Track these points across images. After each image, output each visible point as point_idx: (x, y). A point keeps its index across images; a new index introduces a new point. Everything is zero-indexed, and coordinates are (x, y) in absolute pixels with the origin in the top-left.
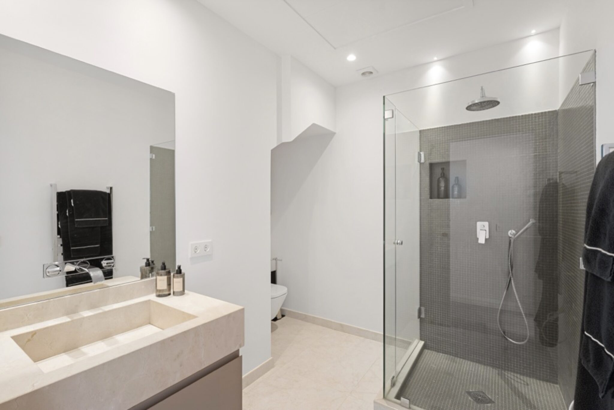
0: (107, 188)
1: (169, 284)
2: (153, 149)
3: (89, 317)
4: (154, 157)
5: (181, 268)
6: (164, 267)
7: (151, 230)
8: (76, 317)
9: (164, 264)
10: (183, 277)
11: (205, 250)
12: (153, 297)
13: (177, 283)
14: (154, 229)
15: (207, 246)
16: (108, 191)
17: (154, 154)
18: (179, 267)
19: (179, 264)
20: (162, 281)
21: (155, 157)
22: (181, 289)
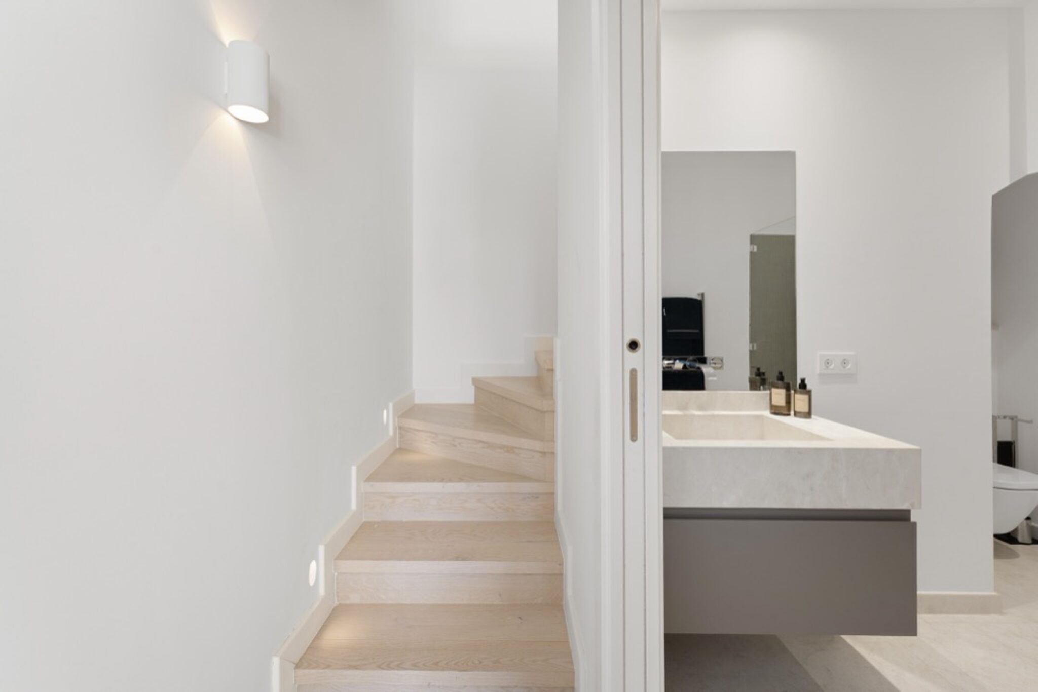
0: (699, 295)
1: (788, 401)
2: (754, 239)
3: (699, 416)
4: (755, 250)
5: (806, 382)
6: (781, 378)
7: (751, 348)
8: (687, 413)
9: (781, 373)
10: (809, 393)
11: (844, 367)
12: (767, 413)
13: (800, 400)
14: (755, 348)
15: (846, 361)
16: (699, 298)
17: (756, 244)
18: (803, 381)
19: (803, 377)
20: (779, 396)
21: (758, 248)
22: (806, 410)
